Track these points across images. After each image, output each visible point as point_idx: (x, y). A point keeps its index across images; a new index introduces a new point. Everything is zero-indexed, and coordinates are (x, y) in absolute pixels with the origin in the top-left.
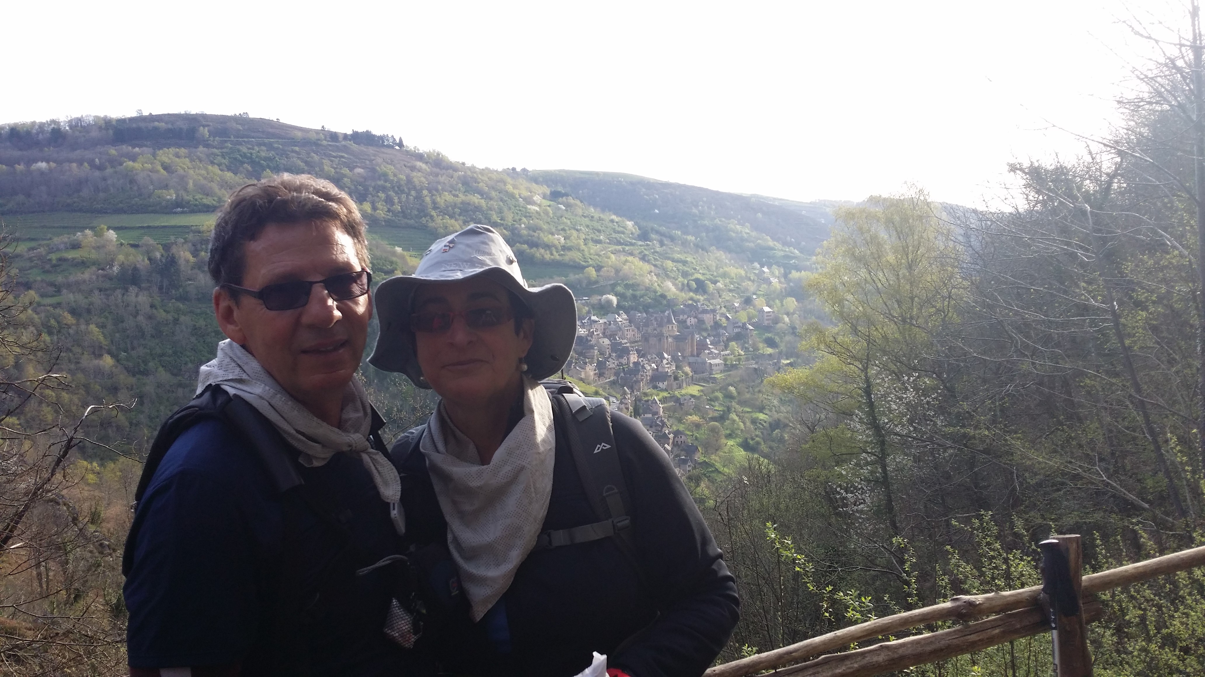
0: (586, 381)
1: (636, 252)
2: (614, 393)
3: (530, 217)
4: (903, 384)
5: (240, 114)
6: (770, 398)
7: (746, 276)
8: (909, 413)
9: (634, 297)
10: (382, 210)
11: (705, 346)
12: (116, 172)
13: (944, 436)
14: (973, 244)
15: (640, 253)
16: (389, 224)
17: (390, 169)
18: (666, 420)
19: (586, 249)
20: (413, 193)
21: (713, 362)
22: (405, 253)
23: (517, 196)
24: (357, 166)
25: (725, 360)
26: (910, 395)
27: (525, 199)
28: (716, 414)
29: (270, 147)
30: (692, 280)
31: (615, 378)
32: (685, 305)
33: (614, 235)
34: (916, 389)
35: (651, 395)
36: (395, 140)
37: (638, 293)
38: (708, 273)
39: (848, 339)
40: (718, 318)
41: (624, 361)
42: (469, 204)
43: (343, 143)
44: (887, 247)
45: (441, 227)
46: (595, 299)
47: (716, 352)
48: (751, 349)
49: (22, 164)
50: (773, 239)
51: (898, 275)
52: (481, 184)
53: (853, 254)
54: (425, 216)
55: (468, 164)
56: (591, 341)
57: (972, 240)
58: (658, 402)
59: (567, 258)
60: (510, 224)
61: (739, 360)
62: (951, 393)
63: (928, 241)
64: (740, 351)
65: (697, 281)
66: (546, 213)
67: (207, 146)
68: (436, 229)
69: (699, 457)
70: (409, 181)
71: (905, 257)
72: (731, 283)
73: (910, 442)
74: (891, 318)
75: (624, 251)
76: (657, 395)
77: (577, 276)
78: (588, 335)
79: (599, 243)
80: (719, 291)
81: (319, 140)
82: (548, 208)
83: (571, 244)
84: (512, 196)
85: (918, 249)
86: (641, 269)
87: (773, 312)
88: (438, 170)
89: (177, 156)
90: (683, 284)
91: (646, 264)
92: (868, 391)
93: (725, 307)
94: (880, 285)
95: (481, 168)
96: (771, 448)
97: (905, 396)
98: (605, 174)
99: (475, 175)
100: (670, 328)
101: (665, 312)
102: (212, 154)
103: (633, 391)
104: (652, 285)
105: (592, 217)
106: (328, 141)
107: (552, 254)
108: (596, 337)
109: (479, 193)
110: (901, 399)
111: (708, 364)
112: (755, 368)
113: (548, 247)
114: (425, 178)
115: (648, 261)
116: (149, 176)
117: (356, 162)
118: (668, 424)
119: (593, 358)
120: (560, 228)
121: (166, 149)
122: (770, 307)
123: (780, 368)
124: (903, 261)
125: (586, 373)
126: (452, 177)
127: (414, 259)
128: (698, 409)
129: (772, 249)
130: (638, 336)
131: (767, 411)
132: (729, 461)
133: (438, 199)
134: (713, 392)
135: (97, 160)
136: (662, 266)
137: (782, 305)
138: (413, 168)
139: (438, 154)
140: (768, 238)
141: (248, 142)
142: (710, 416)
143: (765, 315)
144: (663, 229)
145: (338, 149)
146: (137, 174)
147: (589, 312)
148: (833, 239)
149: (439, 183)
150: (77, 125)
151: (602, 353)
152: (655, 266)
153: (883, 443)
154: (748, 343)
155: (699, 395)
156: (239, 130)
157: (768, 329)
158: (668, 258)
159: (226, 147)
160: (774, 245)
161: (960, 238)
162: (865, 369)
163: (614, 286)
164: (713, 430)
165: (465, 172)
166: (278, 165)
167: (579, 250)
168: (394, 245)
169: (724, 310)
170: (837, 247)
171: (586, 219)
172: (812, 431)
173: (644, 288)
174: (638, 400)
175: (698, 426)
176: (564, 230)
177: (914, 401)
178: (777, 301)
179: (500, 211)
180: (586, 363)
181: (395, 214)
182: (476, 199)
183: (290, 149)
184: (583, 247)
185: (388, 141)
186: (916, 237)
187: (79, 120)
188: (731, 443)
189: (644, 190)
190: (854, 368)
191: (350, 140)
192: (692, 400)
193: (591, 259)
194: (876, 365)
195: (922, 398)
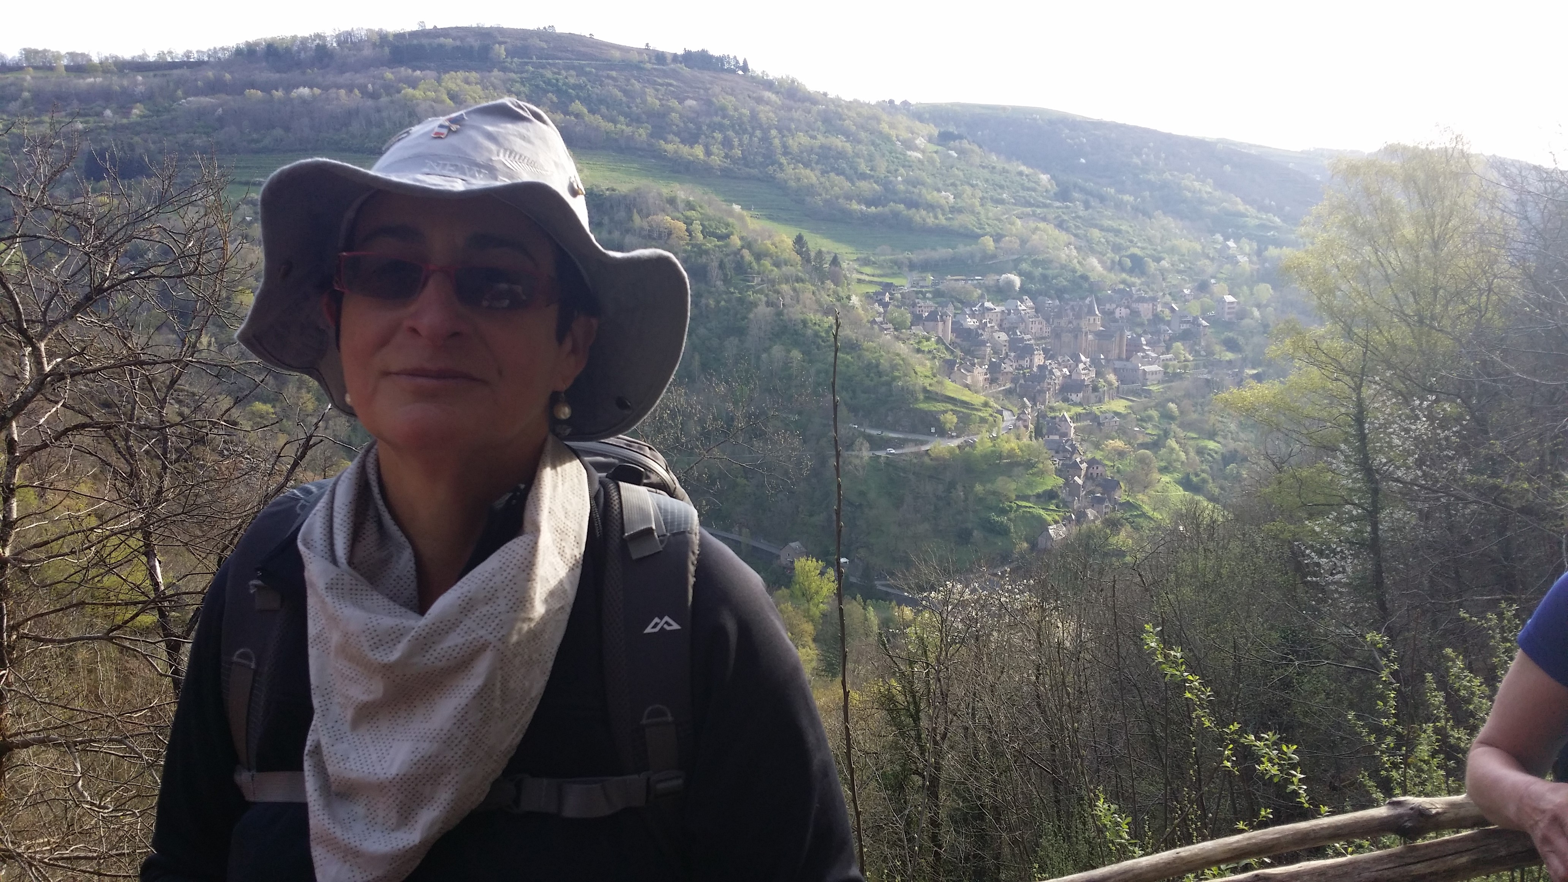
0: (972, 388)
1: (1051, 216)
2: (1010, 406)
3: (910, 167)
4: (1413, 410)
5: (545, 28)
6: (1225, 420)
7: (1203, 252)
8: (1418, 451)
9: (1045, 278)
10: (718, 155)
11: (1138, 347)
12: (392, 102)
13: (1465, 487)
14: (1529, 214)
15: (1056, 218)
16: (726, 174)
17: (730, 102)
18: (1078, 445)
19: (982, 212)
20: (758, 133)
21: (1147, 368)
22: (745, 213)
23: (894, 138)
24: (688, 97)
25: (1166, 367)
26: (1422, 426)
27: (904, 142)
28: (1148, 439)
29: (580, 71)
30: (1127, 257)
31: (1012, 385)
32: (1114, 291)
33: (1022, 193)
34: (1431, 418)
35: (1060, 410)
36: (737, 62)
37: (1050, 272)
38: (1149, 247)
39: (1339, 344)
40: (1159, 309)
41: (1025, 363)
42: (830, 149)
43: (672, 66)
44: (1404, 216)
45: (792, 179)
46: (991, 279)
47: (1154, 355)
48: (1203, 353)
49: (280, 90)
50: (1245, 201)
51: (1417, 256)
52: (847, 122)
53: (1354, 226)
54: (772, 164)
55: (832, 95)
56: (982, 335)
57: (1529, 209)
58: (1069, 420)
59: (956, 224)
60: (883, 176)
61: (1185, 367)
62: (1481, 426)
63: (1465, 208)
64: (1187, 355)
65: (1133, 257)
66: (932, 162)
67: (504, 69)
68: (786, 182)
69: (1121, 496)
70: (754, 116)
71: (1429, 231)
72: (1181, 261)
73: (1415, 491)
74: (1404, 317)
75: (1034, 214)
76: (1068, 411)
77: (968, 248)
78: (979, 327)
79: (1000, 204)
80: (1163, 272)
81: (642, 62)
82: (935, 155)
83: (964, 204)
84: (887, 139)
85: (1450, 221)
86: (1056, 240)
87: (1238, 303)
88: (792, 103)
89: (467, 82)
90: (1113, 262)
91: (1064, 233)
92: (1359, 420)
93: (1170, 294)
94: (1390, 271)
95: (848, 100)
96: (1222, 488)
97: (1413, 427)
98: (1015, 109)
99: (840, 110)
100: (1092, 321)
101: (1084, 299)
102: (509, 80)
103: (1035, 404)
104: (1070, 261)
105: (994, 168)
106: (654, 64)
107: (936, 217)
108: (990, 330)
109: (843, 134)
110: (1407, 431)
111: (1141, 372)
112: (1206, 379)
113: (931, 207)
114: (775, 113)
115: (1067, 230)
116: (432, 107)
117: (688, 92)
118: (1080, 449)
119: (984, 358)
120: (949, 182)
121: (453, 73)
122: (1234, 295)
123: (1242, 380)
124: (1426, 237)
125: (973, 377)
126: (809, 112)
127: (755, 221)
128: (1122, 432)
129: (1242, 215)
130: (1047, 330)
131: (1218, 439)
132: (1161, 503)
133: (791, 141)
134: (1146, 409)
135: (370, 86)
136: (1086, 236)
137: (1252, 294)
138: (759, 100)
139: (793, 81)
140: (1239, 200)
141: (554, 65)
142: (1138, 442)
143: (1227, 306)
144: (1090, 185)
145: (665, 74)
146: (418, 105)
147: (982, 297)
148: (1326, 203)
149: (792, 120)
150: (346, 40)
151: (996, 352)
152: (1076, 235)
153: (1376, 492)
154: (1199, 344)
155: (1125, 412)
156: (543, 49)
157: (1228, 325)
158: (1095, 226)
159: (527, 71)
160: (1246, 209)
161: (1512, 206)
162: (1358, 389)
163: (1017, 262)
164: (1142, 460)
165: (827, 106)
166: (589, 96)
167: (973, 212)
168: (731, 202)
169: (1168, 298)
170: (1331, 214)
171: (986, 171)
172: (1279, 470)
173: (1058, 265)
174: (1041, 416)
175: (1121, 454)
176: (953, 185)
177: (1426, 434)
178: (1245, 288)
179: (871, 159)
180: (973, 365)
181: (734, 161)
182: (839, 142)
183: (605, 73)
184: (979, 209)
185: (729, 63)
186: (1447, 203)
187: (349, 34)
188: (1166, 478)
189: (1067, 131)
190: (1343, 386)
191: (681, 63)
192: (1116, 419)
193: (988, 225)
194: (1375, 383)
195: (1439, 431)
